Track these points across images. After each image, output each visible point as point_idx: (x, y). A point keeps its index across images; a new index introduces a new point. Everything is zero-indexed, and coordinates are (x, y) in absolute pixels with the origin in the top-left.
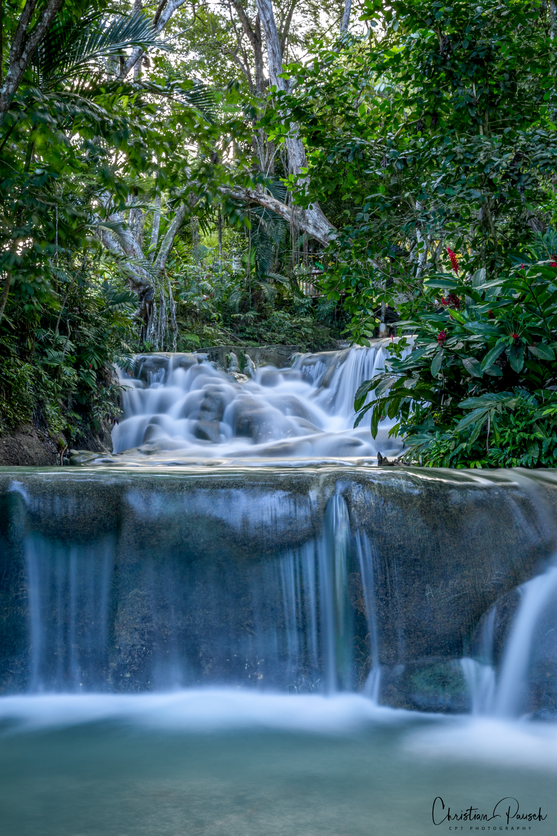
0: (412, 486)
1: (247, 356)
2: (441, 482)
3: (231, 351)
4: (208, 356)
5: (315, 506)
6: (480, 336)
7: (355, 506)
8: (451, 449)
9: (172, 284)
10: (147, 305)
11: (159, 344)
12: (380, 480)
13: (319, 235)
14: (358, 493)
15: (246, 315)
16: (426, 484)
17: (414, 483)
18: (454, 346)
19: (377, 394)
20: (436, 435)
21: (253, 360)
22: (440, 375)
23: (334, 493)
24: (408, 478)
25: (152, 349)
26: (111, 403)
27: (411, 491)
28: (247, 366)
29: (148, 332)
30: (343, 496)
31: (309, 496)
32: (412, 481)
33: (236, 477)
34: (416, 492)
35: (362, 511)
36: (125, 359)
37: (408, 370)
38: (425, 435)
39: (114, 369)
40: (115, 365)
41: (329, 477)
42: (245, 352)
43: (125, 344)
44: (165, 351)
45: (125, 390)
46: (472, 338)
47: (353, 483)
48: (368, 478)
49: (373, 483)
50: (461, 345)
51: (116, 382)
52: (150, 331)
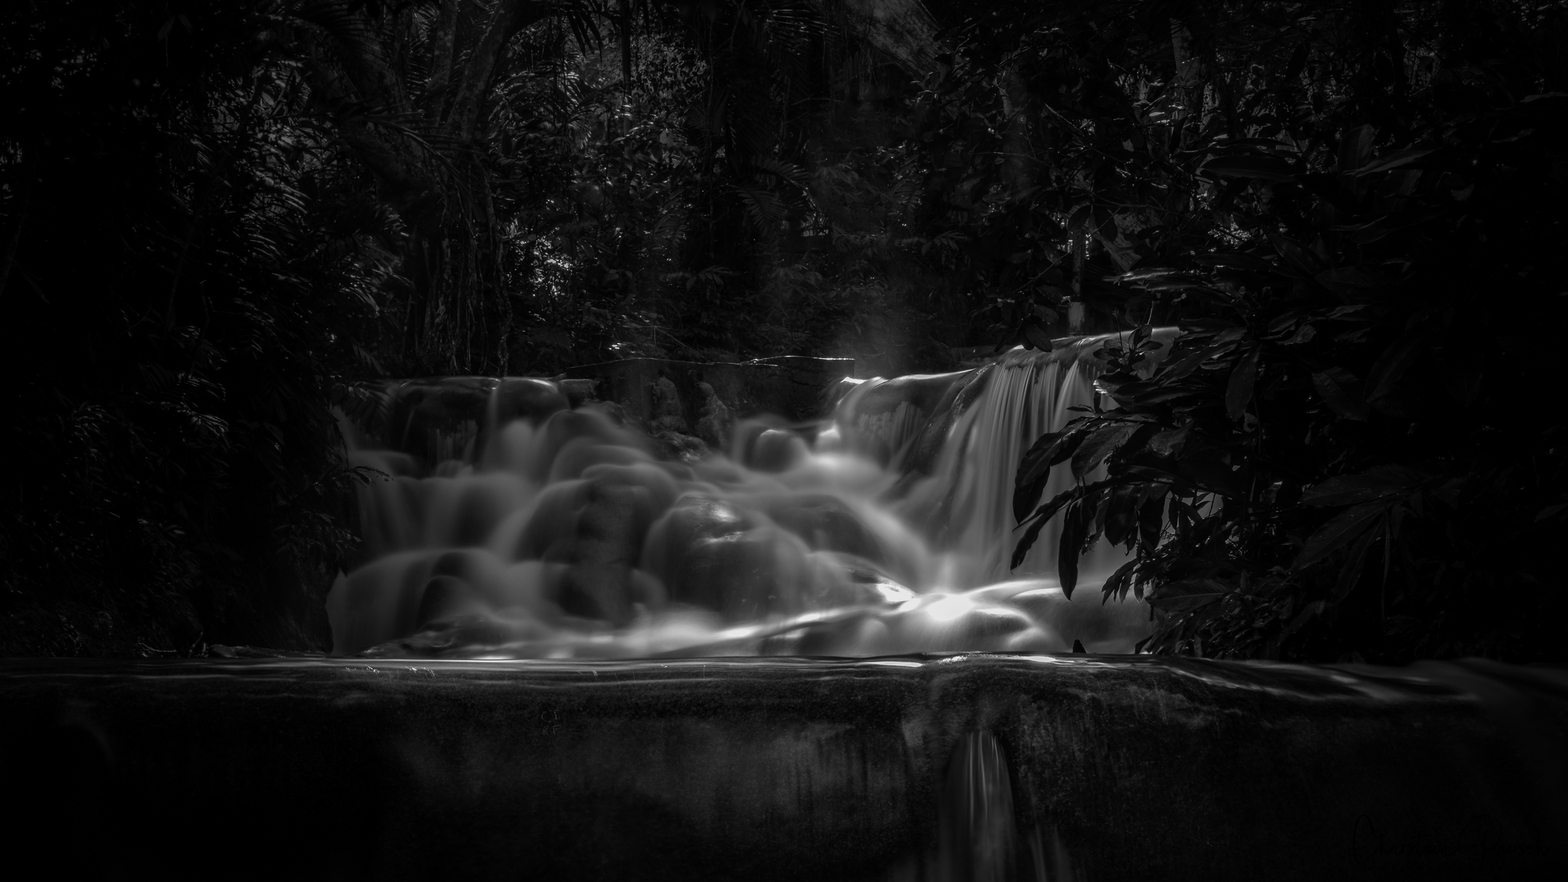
0: (1187, 704)
1: (705, 386)
2: (1264, 695)
3: (661, 373)
4: (598, 388)
5: (919, 763)
6: (1360, 307)
7: (1029, 761)
8: (1283, 617)
9: (494, 188)
10: (426, 245)
11: (460, 355)
12: (1094, 690)
13: (903, 53)
14: (1036, 726)
15: (702, 276)
16: (1223, 698)
17: (1191, 697)
18: (1289, 335)
19: (1077, 471)
20: (1242, 581)
21: (723, 399)
22: (1249, 418)
23: (970, 725)
24: (1174, 684)
25: (439, 368)
26: (326, 517)
27: (1182, 719)
28: (706, 414)
29: (427, 320)
30: (996, 733)
31: (901, 736)
32: (1185, 692)
33: (698, 685)
34: (1197, 721)
35: (1047, 774)
36: (365, 393)
37: (1163, 404)
38: (1210, 583)
39: (335, 421)
40: (337, 412)
41: (956, 683)
42: (701, 378)
43: (363, 353)
44: (475, 372)
45: (366, 480)
46: (1337, 314)
47: (1023, 697)
48: (1064, 684)
49: (1077, 698)
50: (1305, 335)
51: (339, 457)
52: (433, 317)
